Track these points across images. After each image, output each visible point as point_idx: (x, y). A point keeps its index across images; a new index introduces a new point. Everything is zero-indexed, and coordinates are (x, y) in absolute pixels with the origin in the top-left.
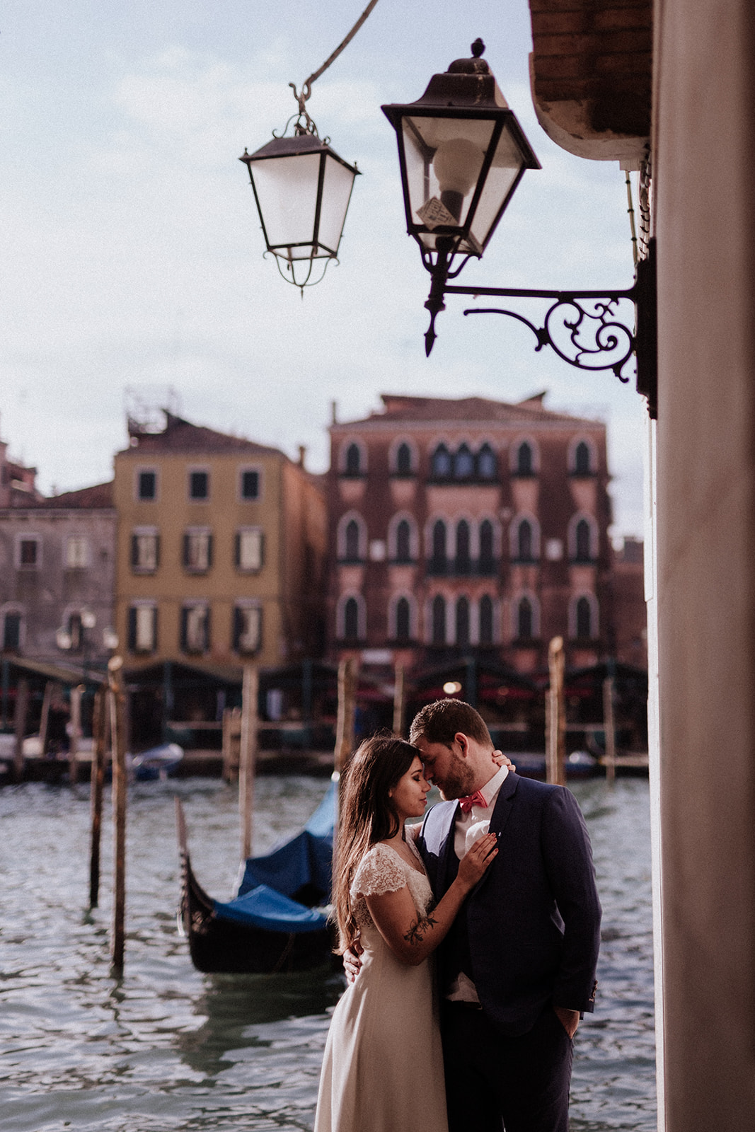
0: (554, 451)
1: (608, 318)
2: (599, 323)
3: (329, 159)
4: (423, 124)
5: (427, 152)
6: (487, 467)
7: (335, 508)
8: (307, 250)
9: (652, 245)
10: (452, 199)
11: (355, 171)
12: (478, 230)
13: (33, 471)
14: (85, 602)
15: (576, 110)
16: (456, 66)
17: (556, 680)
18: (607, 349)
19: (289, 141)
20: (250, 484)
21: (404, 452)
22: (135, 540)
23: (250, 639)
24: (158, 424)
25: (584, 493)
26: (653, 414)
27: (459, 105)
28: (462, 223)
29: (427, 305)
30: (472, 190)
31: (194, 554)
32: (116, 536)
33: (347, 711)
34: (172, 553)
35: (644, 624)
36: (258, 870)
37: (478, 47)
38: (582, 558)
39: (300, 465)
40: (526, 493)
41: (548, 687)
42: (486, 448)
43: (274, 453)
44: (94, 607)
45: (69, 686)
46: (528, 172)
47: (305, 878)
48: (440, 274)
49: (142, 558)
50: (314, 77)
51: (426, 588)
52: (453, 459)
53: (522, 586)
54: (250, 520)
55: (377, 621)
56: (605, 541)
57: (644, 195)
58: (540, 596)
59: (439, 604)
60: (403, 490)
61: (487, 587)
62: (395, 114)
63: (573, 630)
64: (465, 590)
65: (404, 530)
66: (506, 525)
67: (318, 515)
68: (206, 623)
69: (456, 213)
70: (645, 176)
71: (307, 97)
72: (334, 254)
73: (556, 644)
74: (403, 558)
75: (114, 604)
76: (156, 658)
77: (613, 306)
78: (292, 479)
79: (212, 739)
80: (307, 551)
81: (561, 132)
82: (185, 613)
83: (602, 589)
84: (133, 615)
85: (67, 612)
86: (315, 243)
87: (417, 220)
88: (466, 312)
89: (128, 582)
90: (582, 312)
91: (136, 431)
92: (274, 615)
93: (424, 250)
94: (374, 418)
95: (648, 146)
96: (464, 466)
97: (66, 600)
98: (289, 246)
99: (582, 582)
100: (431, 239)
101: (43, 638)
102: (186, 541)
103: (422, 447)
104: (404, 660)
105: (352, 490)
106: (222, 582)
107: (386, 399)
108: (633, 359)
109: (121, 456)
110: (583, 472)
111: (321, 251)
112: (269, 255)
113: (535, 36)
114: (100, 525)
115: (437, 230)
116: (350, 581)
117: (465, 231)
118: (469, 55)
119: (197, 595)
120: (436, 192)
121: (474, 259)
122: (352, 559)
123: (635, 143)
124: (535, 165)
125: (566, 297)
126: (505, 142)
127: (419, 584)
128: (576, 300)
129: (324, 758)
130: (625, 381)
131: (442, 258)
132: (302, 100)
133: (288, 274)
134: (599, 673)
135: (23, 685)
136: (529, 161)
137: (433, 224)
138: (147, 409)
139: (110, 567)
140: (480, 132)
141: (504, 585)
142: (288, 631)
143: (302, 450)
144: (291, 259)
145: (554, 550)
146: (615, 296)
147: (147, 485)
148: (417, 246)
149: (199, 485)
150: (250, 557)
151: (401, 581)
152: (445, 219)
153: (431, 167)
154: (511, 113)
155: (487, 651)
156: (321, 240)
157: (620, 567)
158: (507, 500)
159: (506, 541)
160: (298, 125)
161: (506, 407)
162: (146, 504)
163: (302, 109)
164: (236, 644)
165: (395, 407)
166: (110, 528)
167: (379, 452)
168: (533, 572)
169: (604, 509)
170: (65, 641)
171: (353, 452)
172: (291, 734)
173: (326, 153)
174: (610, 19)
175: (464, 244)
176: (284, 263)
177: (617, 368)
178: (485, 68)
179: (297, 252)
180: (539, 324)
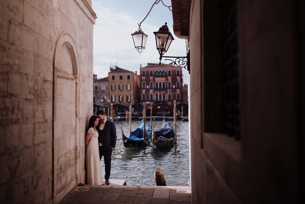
0: (174, 72)
1: (183, 60)
2: (182, 61)
3: (144, 35)
4: (159, 34)
5: (159, 38)
6: (164, 74)
7: (141, 81)
8: (141, 48)
9: (189, 51)
10: (163, 45)
11: (147, 36)
12: (166, 49)
13: (96, 75)
14: (105, 95)
15: (179, 32)
16: (163, 26)
17: (175, 106)
18: (183, 65)
19: (138, 32)
20: (129, 77)
21: (151, 72)
22: (112, 86)
23: (129, 100)
24: (115, 68)
25: (178, 78)
26: (189, 73)
27: (164, 32)
28: (164, 48)
29: (160, 59)
30: (166, 43)
31: (120, 88)
32: (109, 85)
33: (145, 111)
34: (117, 88)
35: (188, 97)
36: (132, 134)
37: (166, 24)
38: (178, 88)
39: (136, 74)
40: (170, 78)
41: (174, 107)
42: (164, 71)
43: (132, 72)
44: (106, 96)
45: (103, 107)
46: (173, 40)
47: (138, 134)
48: (161, 54)
49: (113, 88)
50: (141, 23)
51: (155, 93)
52: (159, 73)
53: (169, 92)
54: (129, 83)
55: (148, 97)
56: (181, 85)
57: (188, 43)
58: (172, 94)
59: (157, 95)
60: (151, 78)
61: (164, 92)
62: (155, 33)
63: (177, 99)
64: (161, 93)
65: (151, 84)
66: (167, 83)
67: (139, 82)
68: (122, 98)
69: (163, 46)
70: (188, 41)
71: (140, 25)
72: (144, 48)
73: (175, 101)
74: (151, 88)
75: (109, 95)
76: (115, 103)
77: (184, 59)
78: (135, 76)
79: (124, 115)
80: (137, 87)
81: (177, 36)
82: (119, 96)
83: (181, 92)
84: (112, 97)
85: (102, 96)
86: (142, 47)
87: (158, 47)
88: (165, 60)
89: (111, 92)
90: (180, 60)
91: (111, 69)
92: (132, 96)
93: (159, 51)
94: (147, 67)
95: (189, 37)
96: (160, 74)
97: (102, 95)
98: (138, 47)
99: (178, 91)
100: (160, 50)
101: (99, 100)
102: (119, 85)
103: (154, 71)
104: (152, 103)
105: (144, 78)
106: (125, 92)
107: (148, 64)
108: (187, 66)
109: (109, 73)
110: (178, 75)
111: (143, 48)
112: (135, 48)
113: (174, 23)
114: (107, 84)
115: (161, 49)
116: (144, 91)
117: (165, 49)
118: (165, 25)
119: (121, 94)
120: (160, 44)
121: (166, 52)
122: (144, 88)
123: (187, 37)
124: (174, 39)
125: (178, 58)
126: (170, 37)
127: (154, 92)
128: (180, 58)
129: (141, 118)
130: (186, 69)
131: (161, 52)
132: (140, 26)
133: (138, 51)
134: (181, 105)
135: (96, 107)
136: (173, 39)
137: (160, 48)
138: (113, 66)
139: (108, 90)
140: (167, 35)
141: (166, 92)
142: (134, 99)
143: (136, 72)
144: (138, 49)
145: (174, 87)
146: (184, 57)
147: (113, 78)
148: (158, 51)
149: (121, 77)
150: (129, 88)
151: (151, 91)
152: (162, 47)
153: (160, 40)
154: (170, 33)
155: (164, 102)
156: (143, 46)
157: (184, 89)
158: (167, 79)
159: (167, 85)
160: (139, 30)
161: (167, 65)
162: (113, 80)
163: (140, 27)
164: (127, 101)
165: (150, 65)
166: (108, 84)
167: (148, 72)
168: (171, 90)
169: (181, 80)
170: (102, 101)
171: (144, 72)
172: (136, 114)
173: (143, 34)
174: (184, 21)
175: (164, 50)
176: (137, 49)
177: (185, 67)
178: (167, 26)
179: (139, 48)
180: (174, 61)
